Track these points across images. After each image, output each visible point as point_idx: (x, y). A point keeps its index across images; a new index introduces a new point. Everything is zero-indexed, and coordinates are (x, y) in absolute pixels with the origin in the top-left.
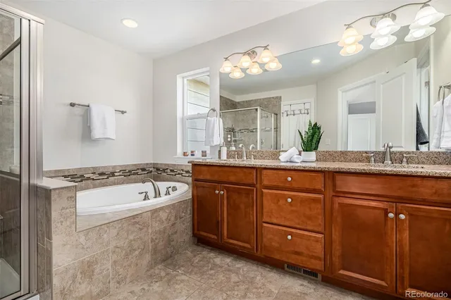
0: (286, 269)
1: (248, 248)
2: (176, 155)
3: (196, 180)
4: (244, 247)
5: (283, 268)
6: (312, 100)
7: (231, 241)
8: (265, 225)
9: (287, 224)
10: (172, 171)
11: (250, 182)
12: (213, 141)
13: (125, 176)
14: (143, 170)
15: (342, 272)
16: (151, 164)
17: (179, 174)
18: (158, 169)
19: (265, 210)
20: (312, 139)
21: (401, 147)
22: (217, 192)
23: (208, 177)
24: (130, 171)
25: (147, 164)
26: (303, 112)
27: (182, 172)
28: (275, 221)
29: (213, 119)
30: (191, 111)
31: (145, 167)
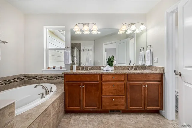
0: (109, 112)
1: (96, 109)
2: (43, 69)
3: (67, 82)
4: (94, 109)
5: (108, 112)
6: (93, 46)
7: (87, 107)
8: (103, 97)
9: (112, 95)
10: (39, 77)
11: (97, 80)
12: (69, 62)
13: (5, 84)
14: (18, 78)
15: (130, 107)
16: (23, 74)
17: (45, 79)
18: (29, 77)
19: (103, 91)
20: (110, 62)
21: (125, 64)
22: (81, 86)
23: (75, 80)
24: (9, 81)
25: (21, 75)
26: (89, 50)
27: (47, 78)
28: (107, 95)
29: (68, 51)
30: (50, 46)
31: (20, 76)
